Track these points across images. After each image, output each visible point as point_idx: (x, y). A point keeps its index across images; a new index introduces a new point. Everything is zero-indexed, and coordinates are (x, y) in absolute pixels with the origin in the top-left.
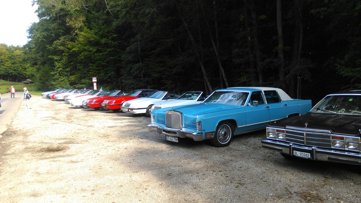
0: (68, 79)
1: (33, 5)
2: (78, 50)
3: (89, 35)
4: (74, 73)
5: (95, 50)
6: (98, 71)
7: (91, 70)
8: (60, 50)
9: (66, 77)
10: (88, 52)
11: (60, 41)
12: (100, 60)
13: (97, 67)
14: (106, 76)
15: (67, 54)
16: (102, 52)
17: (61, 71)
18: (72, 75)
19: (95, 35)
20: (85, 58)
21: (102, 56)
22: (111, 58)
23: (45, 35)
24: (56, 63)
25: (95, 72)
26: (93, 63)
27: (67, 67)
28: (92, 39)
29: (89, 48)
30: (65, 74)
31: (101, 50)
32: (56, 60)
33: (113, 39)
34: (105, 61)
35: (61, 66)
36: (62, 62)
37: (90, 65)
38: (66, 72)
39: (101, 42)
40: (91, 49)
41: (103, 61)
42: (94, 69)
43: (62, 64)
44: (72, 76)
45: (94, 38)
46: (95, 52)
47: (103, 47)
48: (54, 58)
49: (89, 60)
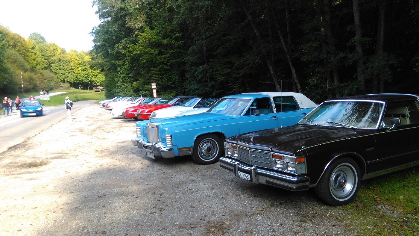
0: (131, 85)
1: (93, 6)
2: (139, 54)
3: (150, 36)
4: (137, 79)
5: (156, 52)
6: (161, 76)
7: (154, 75)
8: (122, 54)
9: (130, 83)
10: (149, 55)
11: (122, 44)
12: (163, 63)
13: (160, 71)
14: (170, 81)
15: (128, 58)
16: (165, 55)
17: (124, 77)
18: (136, 81)
19: (157, 35)
20: (147, 62)
21: (164, 59)
22: (175, 60)
23: (106, 38)
24: (119, 69)
25: (158, 77)
26: (156, 67)
27: (131, 73)
28: (153, 40)
29: (150, 51)
30: (129, 80)
31: (164, 52)
32: (119, 66)
33: (177, 39)
34: (168, 64)
35: (124, 71)
36: (125, 67)
37: (153, 70)
38: (129, 78)
39: (163, 43)
40: (152, 51)
41: (166, 64)
42: (157, 74)
43: (125, 69)
44: (136, 83)
45: (155, 39)
46: (157, 54)
47: (165, 48)
48: (117, 63)
49: (151, 64)
